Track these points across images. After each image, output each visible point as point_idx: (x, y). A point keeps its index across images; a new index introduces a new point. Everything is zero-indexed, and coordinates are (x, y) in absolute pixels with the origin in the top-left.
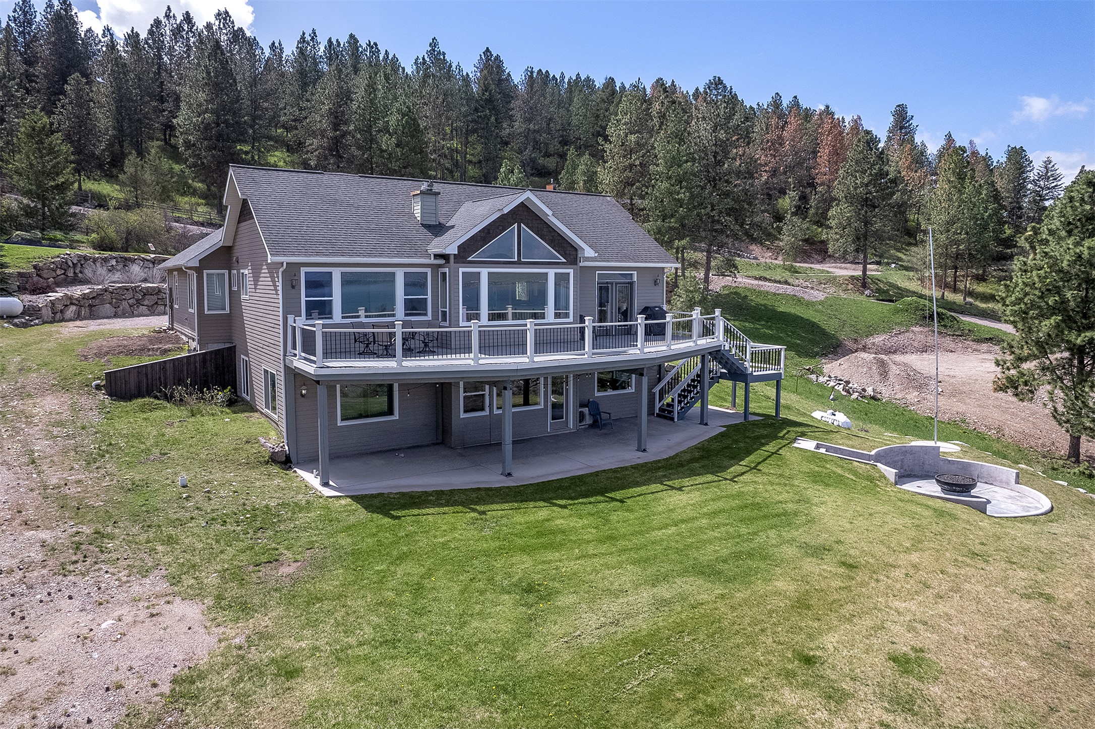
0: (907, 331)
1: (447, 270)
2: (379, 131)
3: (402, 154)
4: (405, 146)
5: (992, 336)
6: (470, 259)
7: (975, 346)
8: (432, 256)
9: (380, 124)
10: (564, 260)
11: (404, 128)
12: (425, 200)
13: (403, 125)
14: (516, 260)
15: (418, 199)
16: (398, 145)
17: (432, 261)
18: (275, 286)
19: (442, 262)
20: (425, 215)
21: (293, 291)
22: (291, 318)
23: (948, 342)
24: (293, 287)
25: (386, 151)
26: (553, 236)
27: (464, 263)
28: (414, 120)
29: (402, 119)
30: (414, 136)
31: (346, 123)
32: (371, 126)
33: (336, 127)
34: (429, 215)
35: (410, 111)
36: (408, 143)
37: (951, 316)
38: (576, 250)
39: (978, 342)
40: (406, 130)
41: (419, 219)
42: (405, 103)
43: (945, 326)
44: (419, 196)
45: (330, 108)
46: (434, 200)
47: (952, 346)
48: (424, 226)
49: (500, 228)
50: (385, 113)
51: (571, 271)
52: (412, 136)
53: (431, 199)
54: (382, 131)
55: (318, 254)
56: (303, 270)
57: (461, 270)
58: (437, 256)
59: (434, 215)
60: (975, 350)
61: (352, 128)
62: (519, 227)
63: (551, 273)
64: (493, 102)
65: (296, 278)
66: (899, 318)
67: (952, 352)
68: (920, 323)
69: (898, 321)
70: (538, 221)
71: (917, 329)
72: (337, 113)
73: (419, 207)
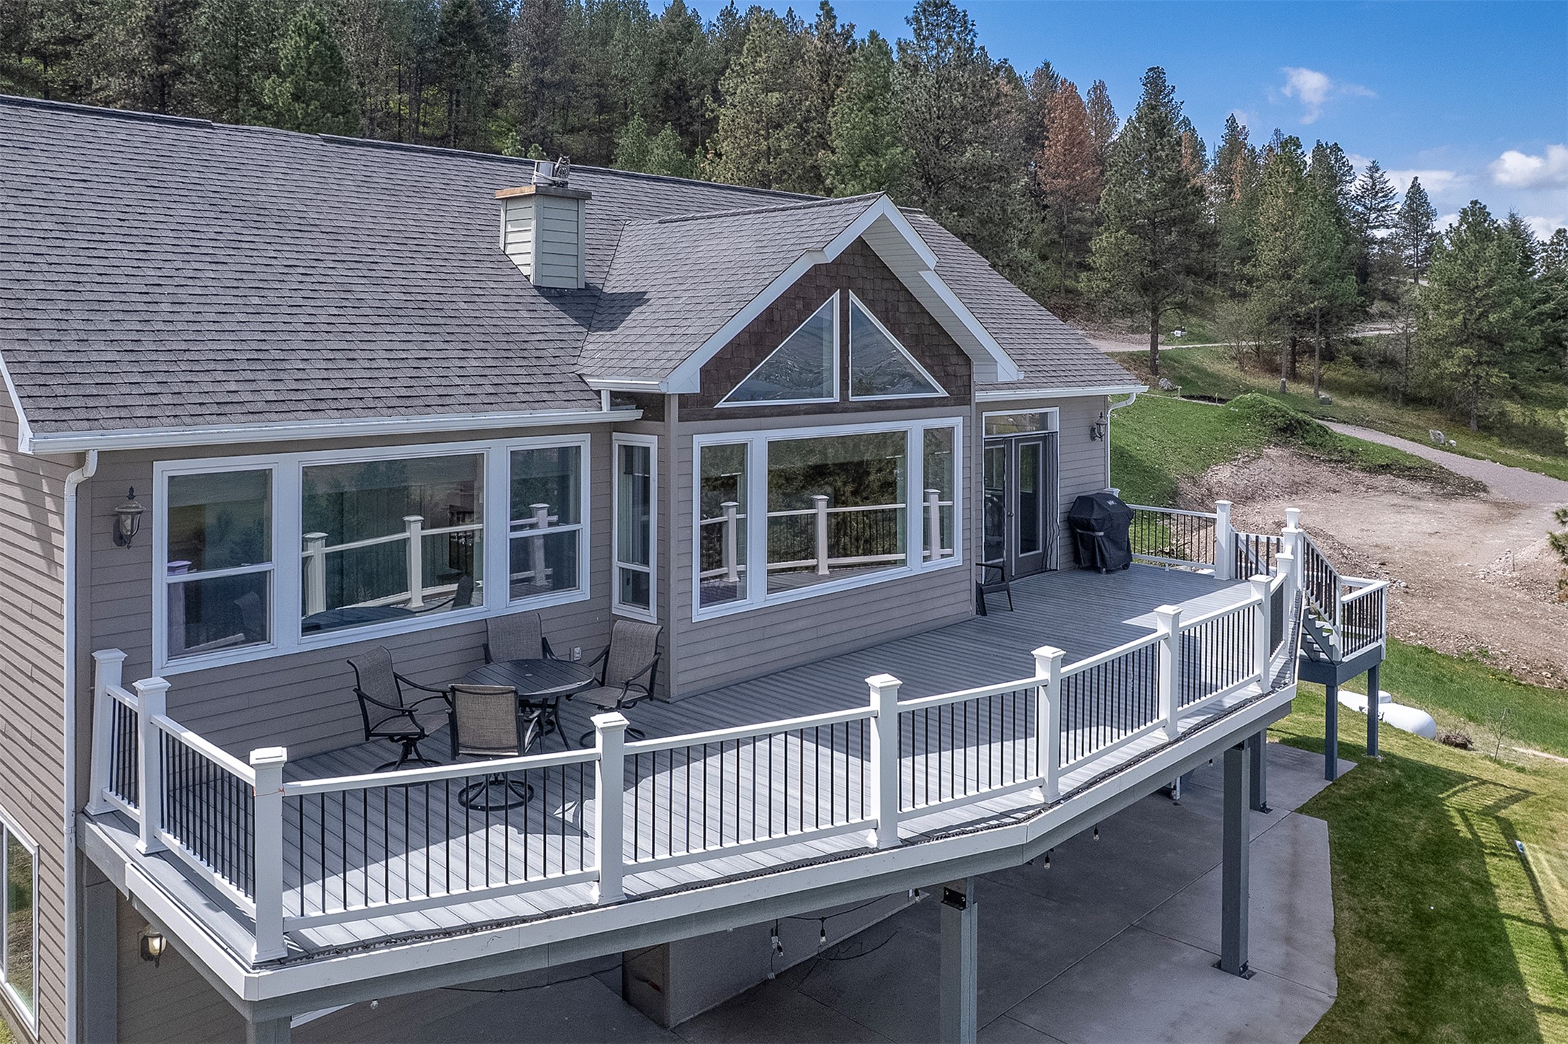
0: (1260, 456)
1: (651, 442)
2: (254, 69)
3: (307, 114)
4: (312, 99)
5: (1389, 462)
6: (721, 405)
7: (1367, 479)
8: (605, 398)
9: (257, 54)
10: (942, 393)
11: (311, 64)
12: (549, 213)
13: (308, 58)
14: (836, 398)
15: (529, 211)
16: (296, 98)
17: (606, 413)
18: (44, 536)
19: (632, 414)
20: (548, 259)
21: (123, 555)
22: (110, 662)
23: (1323, 473)
24: (121, 539)
25: (270, 107)
26: (919, 326)
27: (705, 418)
28: (332, 48)
29: (307, 47)
30: (331, 79)
31: (181, 48)
32: (237, 58)
33: (160, 55)
34: (557, 260)
35: (323, 32)
36: (318, 93)
37: (1319, 426)
38: (968, 361)
39: (1370, 472)
40: (315, 68)
41: (526, 271)
42: (312, 16)
43: (1313, 445)
44: (532, 204)
45: (148, 17)
46: (573, 216)
47: (1334, 481)
48: (544, 291)
49: (799, 306)
50: (272, 31)
51: (957, 423)
52: (328, 80)
53: (565, 211)
54: (261, 68)
55: (224, 409)
56: (163, 471)
57: (700, 441)
58: (621, 398)
59: (573, 261)
60: (1370, 487)
61: (196, 58)
62: (844, 300)
63: (915, 429)
64: (472, 27)
65: (135, 505)
66: (1237, 432)
67: (1335, 491)
68: (1273, 439)
69: (1238, 436)
70: (887, 285)
71: (1272, 451)
72: (164, 27)
73: (530, 236)
